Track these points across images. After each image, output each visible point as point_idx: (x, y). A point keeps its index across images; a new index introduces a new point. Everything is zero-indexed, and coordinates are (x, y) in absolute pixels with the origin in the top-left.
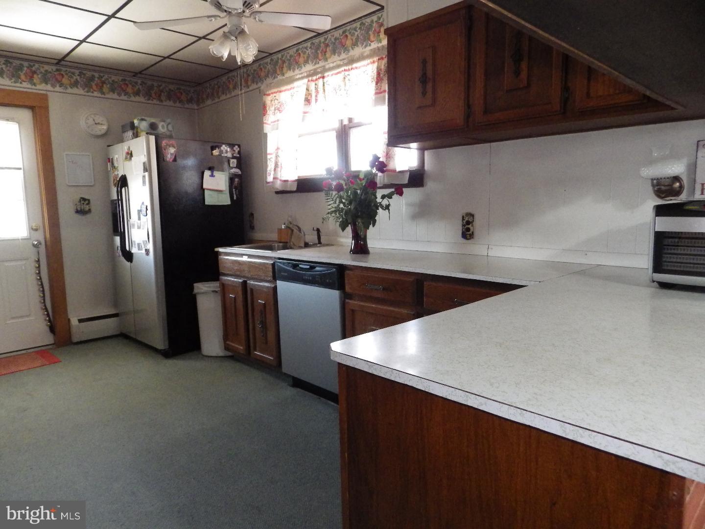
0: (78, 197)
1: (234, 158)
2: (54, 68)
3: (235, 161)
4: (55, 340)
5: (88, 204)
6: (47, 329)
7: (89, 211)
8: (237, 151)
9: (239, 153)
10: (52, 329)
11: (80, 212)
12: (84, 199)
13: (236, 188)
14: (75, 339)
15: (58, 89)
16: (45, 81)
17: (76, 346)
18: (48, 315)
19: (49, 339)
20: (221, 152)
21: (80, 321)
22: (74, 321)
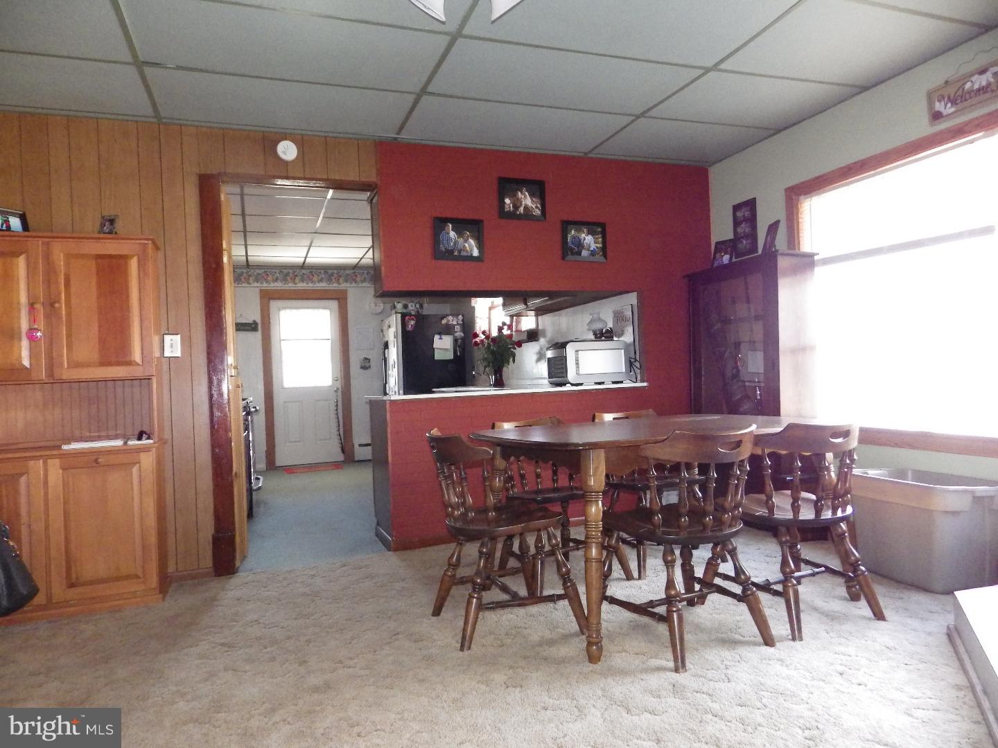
0: (362, 357)
1: (458, 324)
2: (352, 271)
3: (458, 327)
4: (345, 459)
5: (369, 362)
6: (340, 449)
7: (370, 367)
8: (461, 319)
9: (463, 320)
10: (343, 451)
11: (364, 368)
12: (366, 359)
13: (459, 347)
14: (356, 459)
15: (354, 285)
16: (346, 281)
17: (357, 463)
18: (341, 439)
19: (341, 457)
20: (448, 321)
21: (360, 445)
22: (356, 446)
